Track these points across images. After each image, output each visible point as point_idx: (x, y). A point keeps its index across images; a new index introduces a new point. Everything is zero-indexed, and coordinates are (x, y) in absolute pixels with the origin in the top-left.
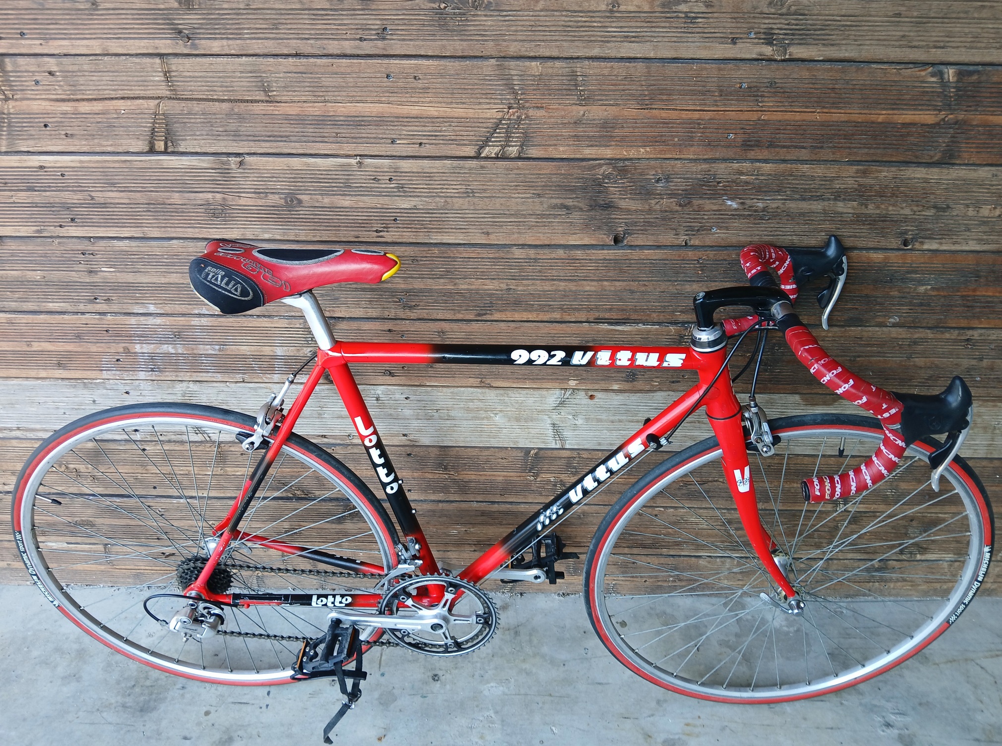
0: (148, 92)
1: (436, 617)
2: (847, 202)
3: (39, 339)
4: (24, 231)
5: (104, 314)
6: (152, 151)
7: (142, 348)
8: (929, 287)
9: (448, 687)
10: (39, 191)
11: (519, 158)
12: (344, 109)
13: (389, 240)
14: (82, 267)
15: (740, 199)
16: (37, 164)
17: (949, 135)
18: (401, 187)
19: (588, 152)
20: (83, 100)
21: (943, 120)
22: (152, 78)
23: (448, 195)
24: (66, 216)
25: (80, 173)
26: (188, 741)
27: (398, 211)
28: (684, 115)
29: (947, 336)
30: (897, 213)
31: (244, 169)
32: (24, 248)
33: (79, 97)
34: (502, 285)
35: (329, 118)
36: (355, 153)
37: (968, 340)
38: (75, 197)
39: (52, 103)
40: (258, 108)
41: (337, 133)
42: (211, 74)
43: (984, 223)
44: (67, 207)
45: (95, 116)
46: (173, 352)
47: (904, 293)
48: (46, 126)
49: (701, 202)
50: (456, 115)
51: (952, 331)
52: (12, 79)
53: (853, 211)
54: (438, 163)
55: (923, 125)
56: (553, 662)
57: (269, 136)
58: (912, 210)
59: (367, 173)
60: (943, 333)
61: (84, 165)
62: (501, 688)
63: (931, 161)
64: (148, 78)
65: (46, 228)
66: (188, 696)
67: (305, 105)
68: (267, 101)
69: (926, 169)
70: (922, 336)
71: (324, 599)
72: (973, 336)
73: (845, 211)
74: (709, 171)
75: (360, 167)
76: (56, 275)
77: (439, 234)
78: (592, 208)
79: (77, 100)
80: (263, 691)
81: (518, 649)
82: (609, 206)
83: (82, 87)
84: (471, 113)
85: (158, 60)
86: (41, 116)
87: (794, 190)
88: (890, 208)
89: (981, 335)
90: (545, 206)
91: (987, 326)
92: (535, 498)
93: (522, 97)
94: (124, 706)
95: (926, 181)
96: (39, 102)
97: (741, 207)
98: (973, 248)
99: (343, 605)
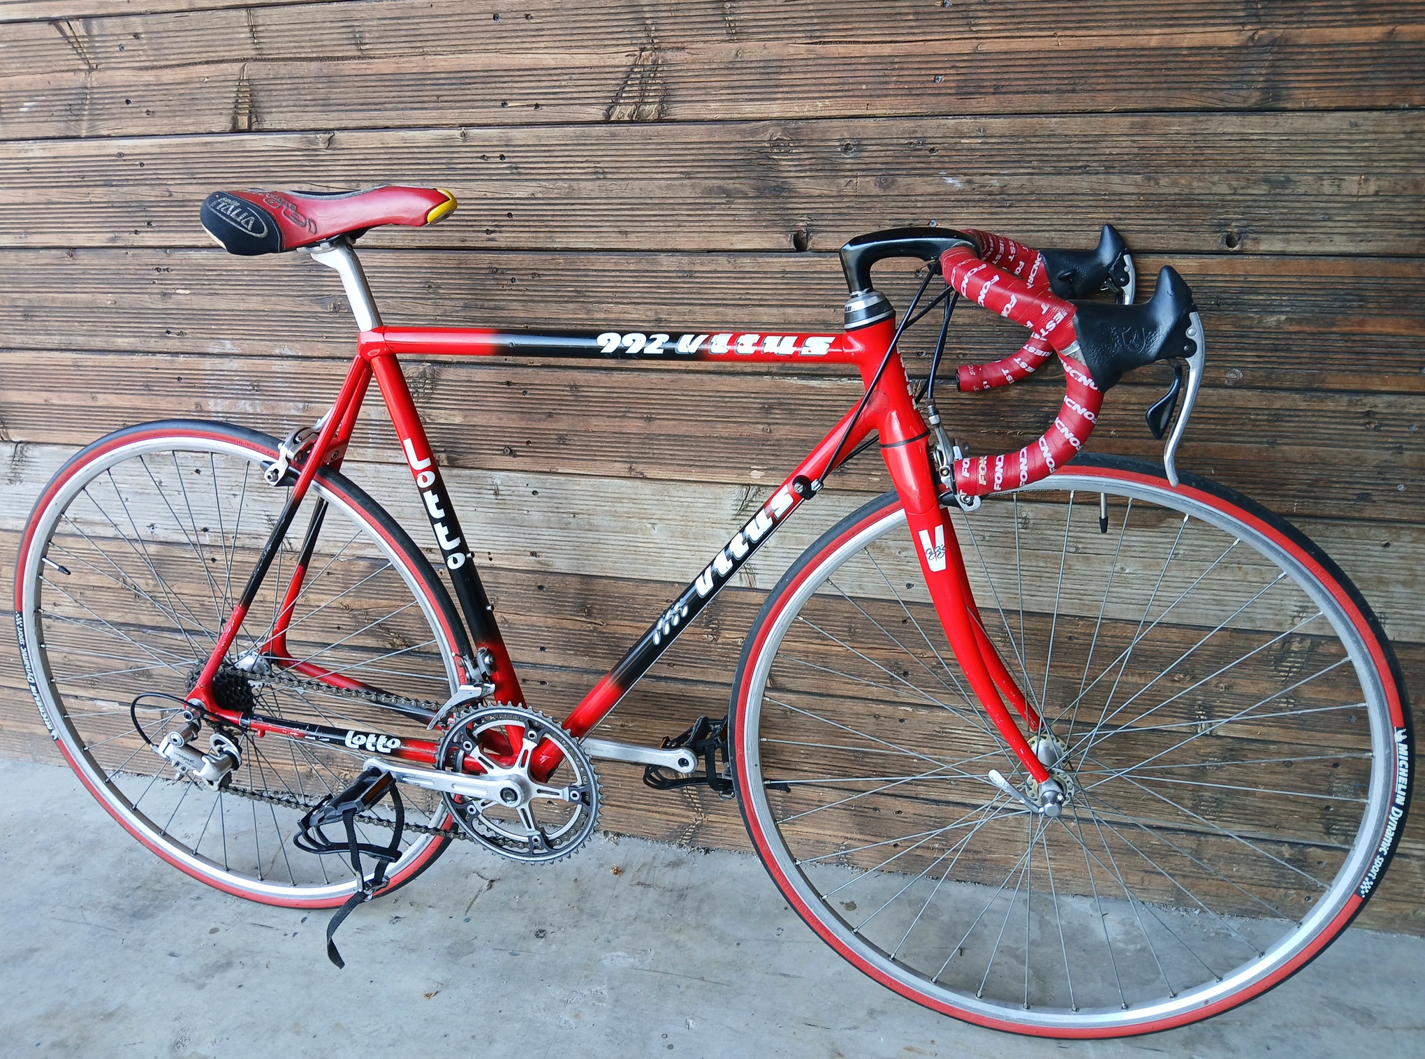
0: (233, 53)
1: (509, 777)
2: (1125, 176)
3: (105, 389)
4: (100, 239)
5: (177, 354)
6: (236, 130)
7: (216, 405)
8: (1283, 318)
9: (554, 947)
10: (116, 186)
11: (659, 121)
12: (445, 62)
13: (503, 245)
14: (156, 289)
15: (965, 174)
16: (115, 151)
17: (1267, 64)
18: (514, 168)
19: (749, 109)
20: (166, 67)
21: (1252, 38)
22: (237, 36)
23: (573, 177)
24: (142, 218)
25: (159, 161)
26: (174, 959)
27: (512, 201)
28: (870, 50)
29: (1330, 405)
30: (1207, 192)
31: (334, 149)
32: (95, 262)
33: (163, 63)
34: (649, 313)
35: (428, 76)
36: (460, 122)
37: (1368, 414)
38: (153, 193)
39: (135, 73)
40: (350, 67)
41: (438, 96)
42: (298, 26)
43: (1354, 206)
44: (142, 206)
45: (178, 87)
46: (251, 411)
47: (1243, 327)
48: (128, 102)
49: (909, 180)
50: (577, 64)
51: (1337, 396)
52: (97, 45)
53: (1136, 191)
54: (557, 131)
55: (1221, 48)
56: (722, 938)
57: (362, 104)
58: (1229, 185)
59: (474, 149)
60: (1322, 400)
61: (165, 150)
62: (631, 960)
63: (1246, 105)
64: (233, 36)
65: (120, 235)
66: (199, 908)
67: (402, 59)
68: (359, 58)
69: (1240, 118)
70: (1287, 404)
71: (363, 738)
72: (1376, 406)
73: (1125, 190)
74: (915, 132)
75: (465, 141)
76: (128, 300)
77: (564, 235)
78: (761, 192)
79: (161, 67)
80: (298, 915)
81: (675, 915)
82: (781, 190)
83: (166, 51)
84: (594, 60)
85: (244, 13)
86: (123, 89)
87: (1043, 158)
88: (1195, 184)
89: (1389, 406)
90: (698, 191)
91: (1396, 389)
92: (718, 675)
93: (656, 34)
94: (115, 908)
95: (1243, 138)
96: (122, 72)
97: (967, 188)
98: (1343, 249)
99: (388, 751)
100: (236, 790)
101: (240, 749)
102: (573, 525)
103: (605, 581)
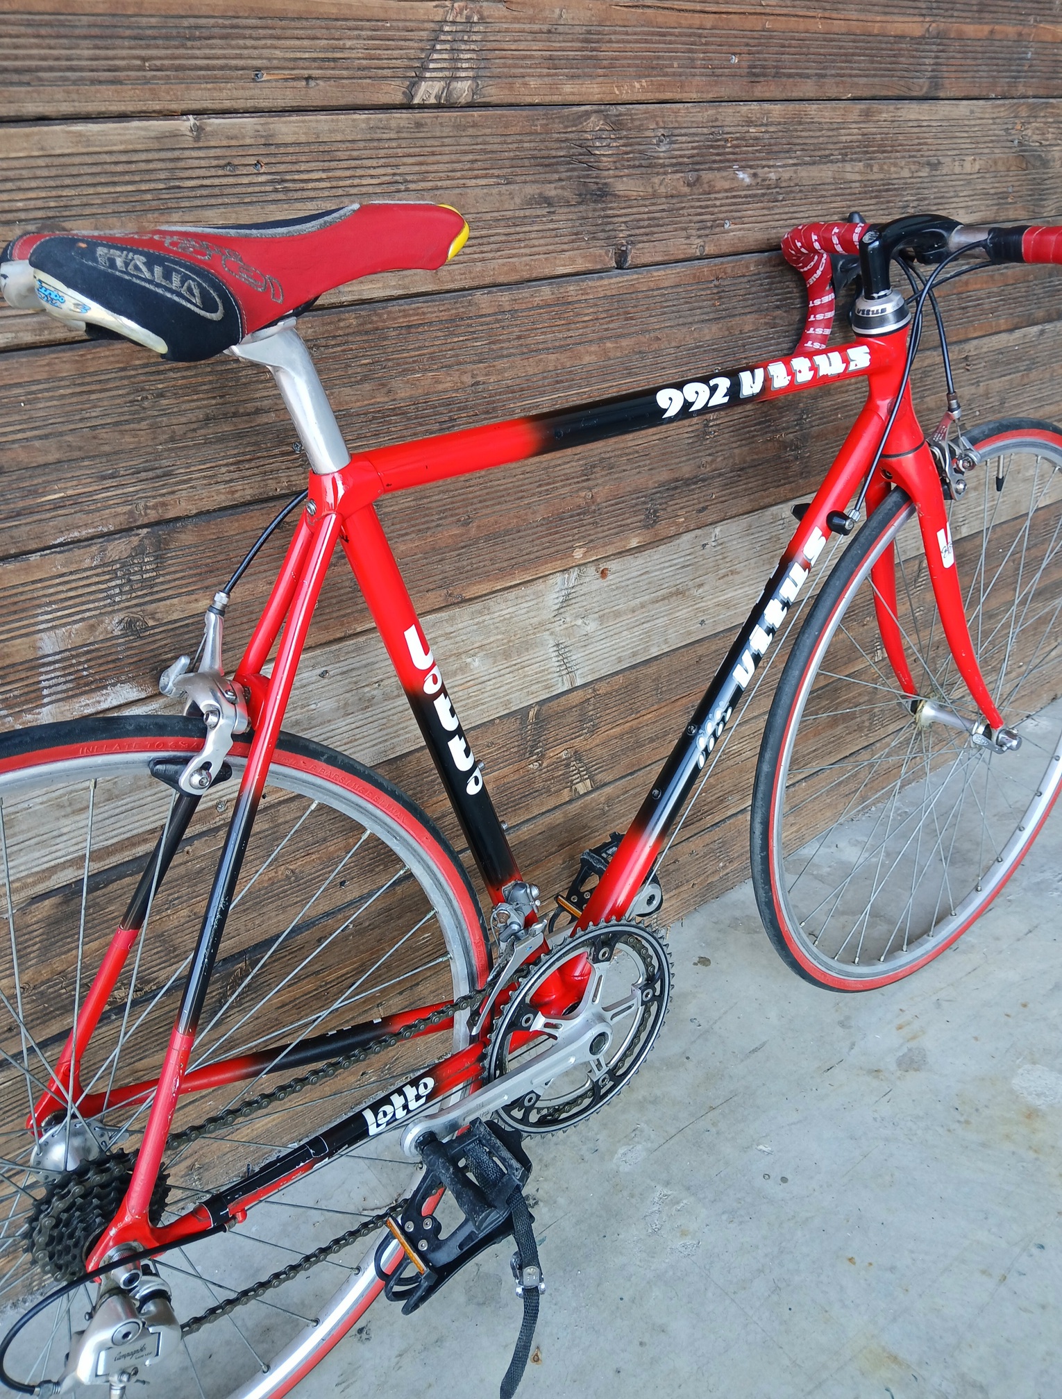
1: (590, 1024)
2: (854, 163)
11: (473, 104)
15: (752, 167)
17: (934, 54)
19: (569, 90)
21: (928, 30)
23: (364, 190)
28: (683, 19)
35: (126, 21)
36: (186, 106)
37: (966, 358)
41: (144, 59)
49: (711, 175)
53: (860, 178)
54: (343, 120)
55: (912, 38)
58: (910, 170)
59: (213, 153)
62: (639, 1147)
63: (922, 94)
69: (919, 106)
71: (386, 1108)
72: (970, 350)
73: (854, 177)
75: (198, 138)
78: (582, 198)
82: (602, 194)
87: (805, 148)
88: (893, 169)
89: (976, 348)
90: (518, 201)
91: (980, 334)
92: (542, 804)
95: (919, 124)
97: (754, 182)
99: (423, 1101)
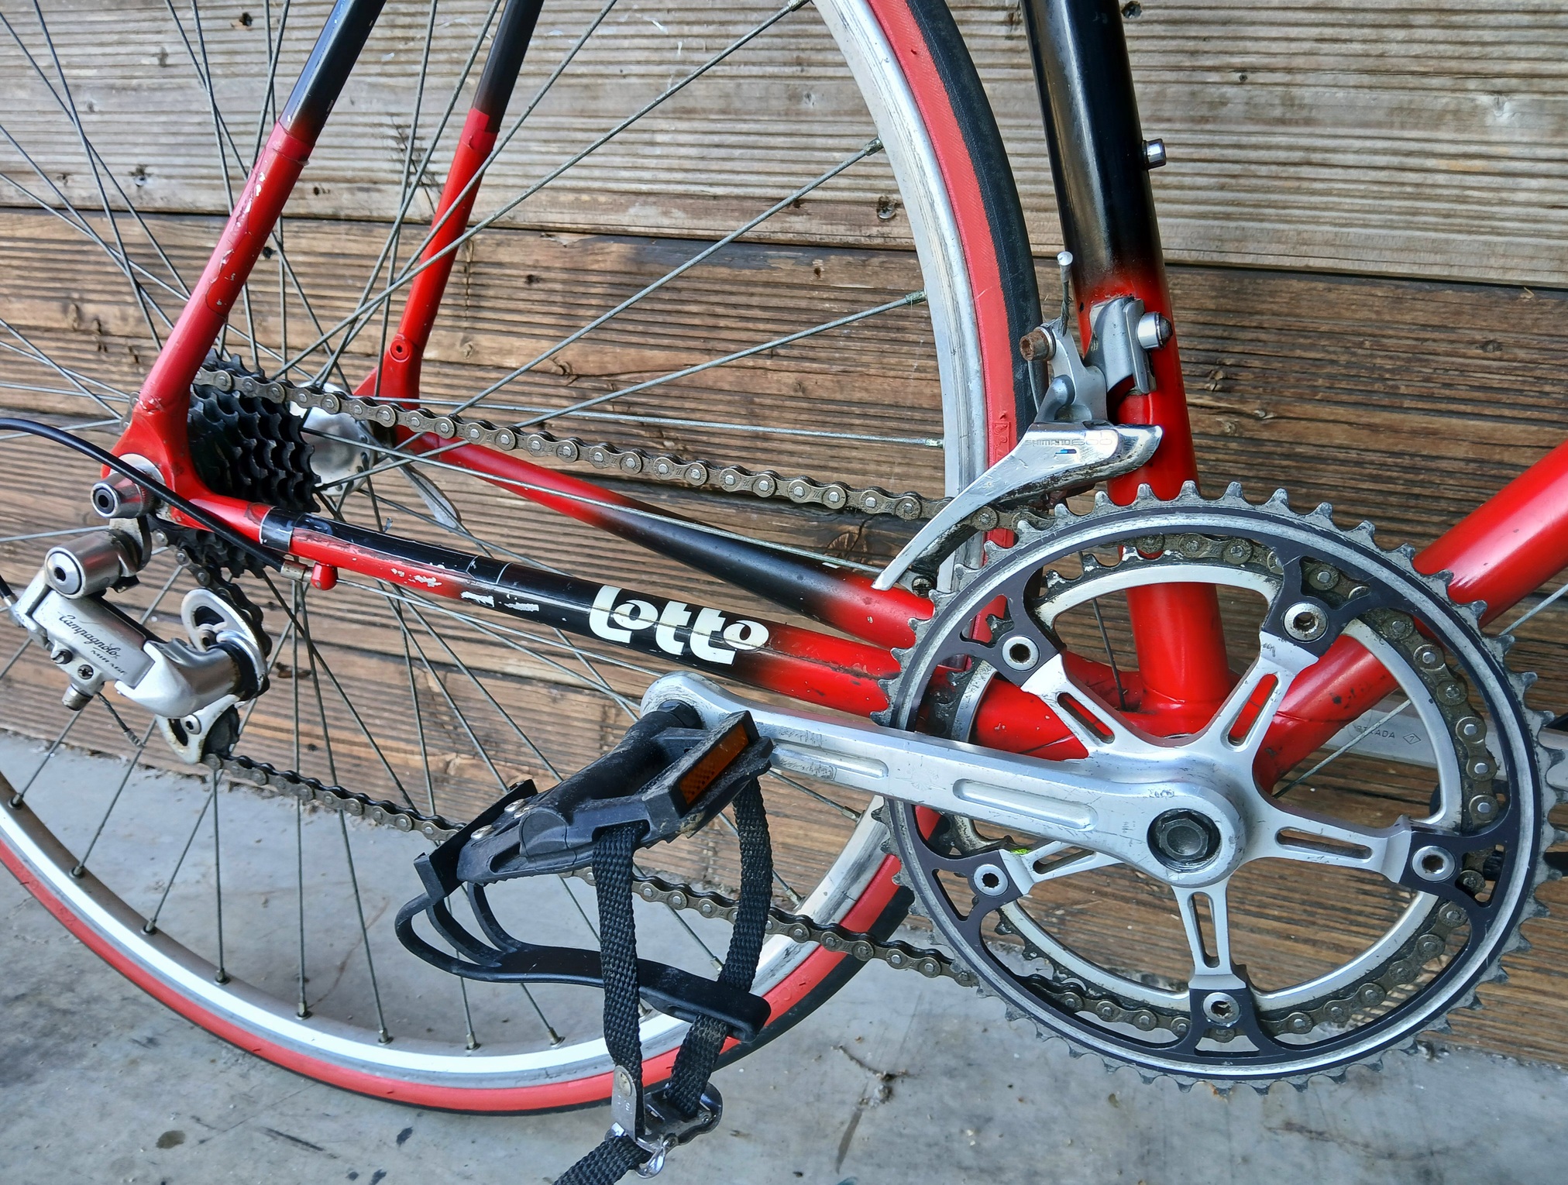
1: (1185, 773)
66: (147, 1069)
71: (648, 611)
80: (388, 1121)
99: (726, 657)
100: (247, 763)
101: (265, 641)
102: (1236, 109)
103: (1296, 285)
